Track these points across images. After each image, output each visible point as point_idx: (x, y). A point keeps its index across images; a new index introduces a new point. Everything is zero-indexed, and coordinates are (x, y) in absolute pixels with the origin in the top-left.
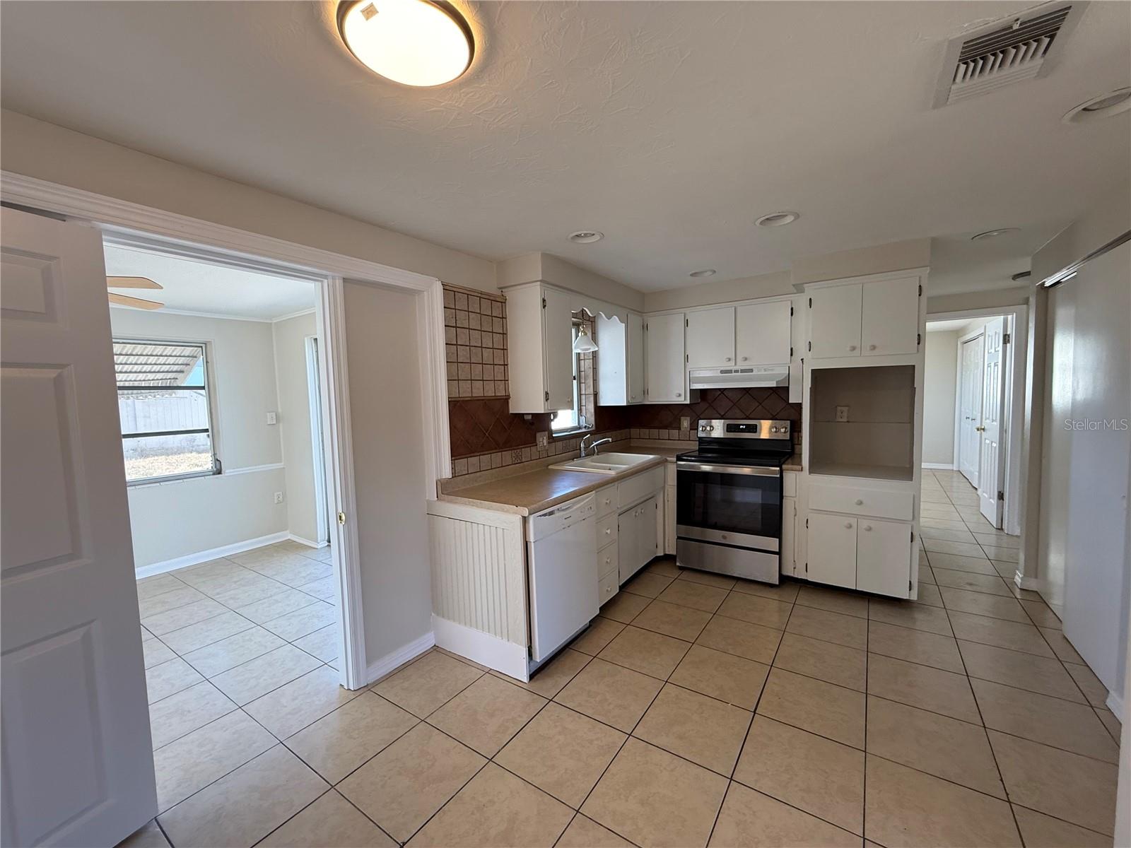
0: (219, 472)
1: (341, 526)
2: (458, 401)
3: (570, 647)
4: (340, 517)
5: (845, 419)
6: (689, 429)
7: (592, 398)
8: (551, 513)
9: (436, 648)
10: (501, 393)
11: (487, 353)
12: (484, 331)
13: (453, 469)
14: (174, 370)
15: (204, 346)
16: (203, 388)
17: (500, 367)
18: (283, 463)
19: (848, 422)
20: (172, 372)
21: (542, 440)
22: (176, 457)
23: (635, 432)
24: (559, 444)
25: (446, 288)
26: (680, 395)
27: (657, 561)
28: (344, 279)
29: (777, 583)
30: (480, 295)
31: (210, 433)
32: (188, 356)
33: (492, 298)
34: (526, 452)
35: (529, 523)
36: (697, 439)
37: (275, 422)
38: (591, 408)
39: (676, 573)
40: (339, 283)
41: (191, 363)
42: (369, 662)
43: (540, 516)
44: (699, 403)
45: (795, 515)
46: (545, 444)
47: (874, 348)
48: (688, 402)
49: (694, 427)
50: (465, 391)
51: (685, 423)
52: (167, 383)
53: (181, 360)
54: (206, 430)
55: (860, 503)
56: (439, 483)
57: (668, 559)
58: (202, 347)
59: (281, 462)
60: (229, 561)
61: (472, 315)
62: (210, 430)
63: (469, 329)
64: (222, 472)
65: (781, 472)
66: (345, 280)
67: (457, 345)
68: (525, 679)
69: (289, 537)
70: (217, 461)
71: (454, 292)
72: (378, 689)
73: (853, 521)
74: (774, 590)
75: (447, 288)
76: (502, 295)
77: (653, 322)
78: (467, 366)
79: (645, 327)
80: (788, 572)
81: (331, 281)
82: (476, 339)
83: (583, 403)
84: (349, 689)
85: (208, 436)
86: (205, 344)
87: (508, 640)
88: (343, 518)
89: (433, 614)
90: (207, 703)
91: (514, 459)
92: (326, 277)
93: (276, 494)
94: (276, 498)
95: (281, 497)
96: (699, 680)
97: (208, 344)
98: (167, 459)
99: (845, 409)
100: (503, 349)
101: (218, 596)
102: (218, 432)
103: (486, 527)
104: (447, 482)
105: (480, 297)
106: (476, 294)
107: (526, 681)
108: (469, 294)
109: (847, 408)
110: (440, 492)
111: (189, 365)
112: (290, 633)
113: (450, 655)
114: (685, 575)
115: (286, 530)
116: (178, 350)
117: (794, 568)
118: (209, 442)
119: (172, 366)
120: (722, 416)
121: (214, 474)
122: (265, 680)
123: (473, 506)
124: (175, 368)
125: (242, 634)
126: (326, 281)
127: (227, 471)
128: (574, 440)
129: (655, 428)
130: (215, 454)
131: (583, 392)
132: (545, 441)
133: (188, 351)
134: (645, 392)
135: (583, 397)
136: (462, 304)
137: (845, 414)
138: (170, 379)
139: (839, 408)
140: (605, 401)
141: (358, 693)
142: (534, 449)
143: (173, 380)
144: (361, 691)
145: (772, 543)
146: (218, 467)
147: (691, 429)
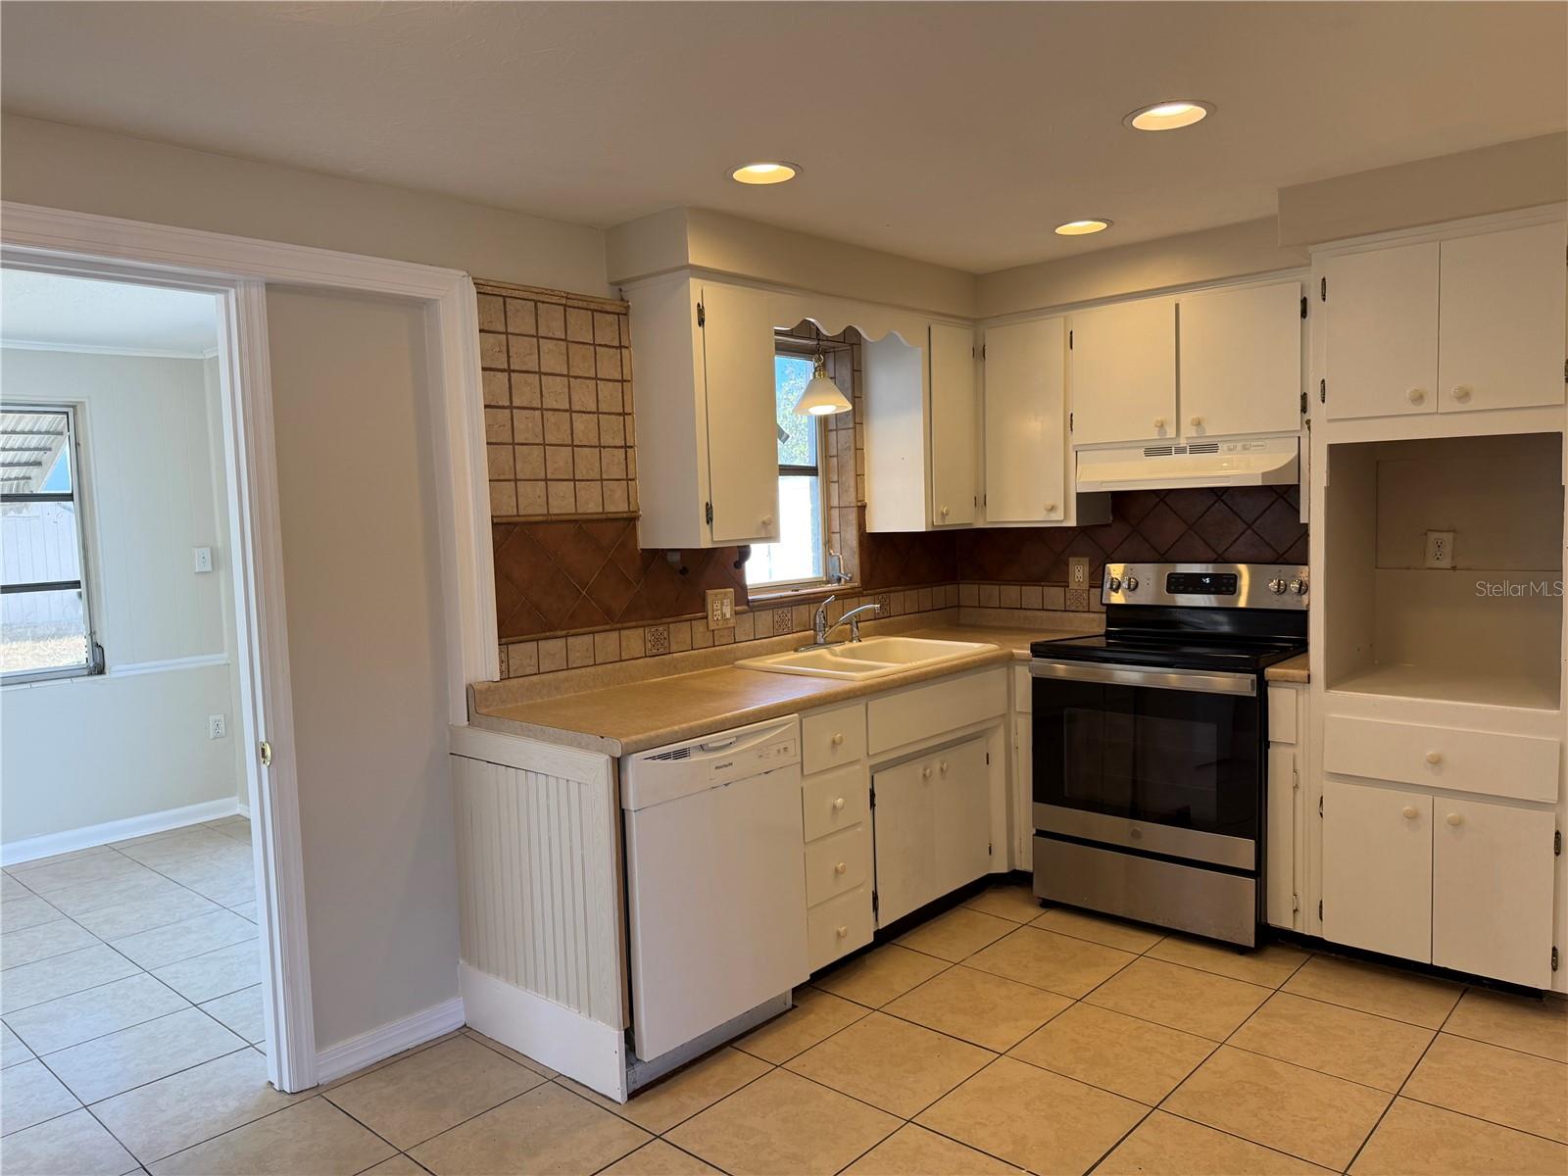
0: (99, 669)
1: (264, 768)
2: (515, 524)
3: (734, 1045)
4: (263, 750)
5: (1446, 563)
6: (1086, 586)
7: (853, 516)
8: (682, 754)
9: (465, 1031)
10: (618, 506)
11: (580, 423)
12: (576, 377)
13: (505, 661)
14: (23, 460)
15: (70, 411)
16: (69, 497)
17: (616, 451)
18: (225, 655)
19: (1454, 568)
20: (19, 464)
21: (721, 605)
22: (53, 643)
23: (968, 591)
24: (765, 618)
25: (484, 290)
26: (1052, 509)
27: (989, 884)
28: (267, 284)
29: (1252, 944)
30: (564, 301)
31: (83, 589)
32: (47, 433)
33: (592, 306)
34: (680, 633)
35: (626, 770)
36: (1104, 609)
37: (209, 568)
38: (852, 537)
39: (1031, 912)
40: (258, 294)
41: (53, 446)
42: (322, 1038)
43: (653, 758)
44: (1108, 525)
45: (1296, 787)
46: (728, 616)
47: (1464, 395)
48: (1072, 523)
49: (1097, 578)
50: (532, 503)
51: (1079, 572)
52: (11, 490)
53: (34, 441)
54: (76, 584)
55: (1436, 762)
56: (471, 691)
57: (1016, 880)
58: (67, 413)
59: (221, 651)
60: (115, 851)
61: (546, 345)
62: (83, 584)
63: (540, 373)
64: (107, 670)
65: (1262, 685)
66: (271, 287)
67: (511, 407)
68: (618, 1093)
69: (238, 811)
70: (97, 647)
71: (504, 297)
72: (335, 1096)
73: (1423, 802)
74: (1242, 961)
75: (488, 290)
76: (622, 300)
77: (994, 339)
78: (537, 451)
79: (980, 353)
80: (1281, 917)
81: (241, 291)
82: (555, 393)
83: (836, 527)
84: (282, 1091)
85: (80, 595)
86: (74, 407)
87: (590, 1016)
88: (268, 752)
89: (461, 962)
90: (33, 1096)
91: (649, 645)
92: (232, 283)
93: (211, 717)
94: (212, 727)
95: (222, 726)
96: (980, 1124)
97: (78, 407)
98: (34, 648)
99: (1447, 537)
100: (624, 414)
101: (85, 916)
102: (98, 586)
103: (552, 781)
104: (489, 689)
105: (565, 306)
106: (554, 300)
107: (619, 1099)
108: (538, 299)
109: (1450, 536)
110: (472, 709)
111: (50, 449)
112: (200, 988)
113: (490, 1045)
114: (1052, 918)
115: (235, 795)
116: (27, 420)
117: (1295, 911)
118: (81, 610)
119: (20, 453)
120: (1162, 555)
121: (90, 674)
122: (138, 1065)
123: (528, 736)
124: (25, 456)
125: (113, 985)
126: (233, 290)
127: (114, 669)
128: (803, 608)
129: (1008, 582)
130: (92, 634)
131: (835, 502)
132: (728, 611)
133: (46, 422)
134: (980, 502)
135: (835, 513)
136: (522, 322)
137: (1448, 549)
138: (16, 479)
139: (1433, 536)
140: (884, 521)
141: (297, 1098)
142: (699, 626)
143: (22, 482)
144: (304, 1096)
145: (1242, 852)
146: (98, 660)
147: (1090, 587)
